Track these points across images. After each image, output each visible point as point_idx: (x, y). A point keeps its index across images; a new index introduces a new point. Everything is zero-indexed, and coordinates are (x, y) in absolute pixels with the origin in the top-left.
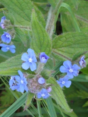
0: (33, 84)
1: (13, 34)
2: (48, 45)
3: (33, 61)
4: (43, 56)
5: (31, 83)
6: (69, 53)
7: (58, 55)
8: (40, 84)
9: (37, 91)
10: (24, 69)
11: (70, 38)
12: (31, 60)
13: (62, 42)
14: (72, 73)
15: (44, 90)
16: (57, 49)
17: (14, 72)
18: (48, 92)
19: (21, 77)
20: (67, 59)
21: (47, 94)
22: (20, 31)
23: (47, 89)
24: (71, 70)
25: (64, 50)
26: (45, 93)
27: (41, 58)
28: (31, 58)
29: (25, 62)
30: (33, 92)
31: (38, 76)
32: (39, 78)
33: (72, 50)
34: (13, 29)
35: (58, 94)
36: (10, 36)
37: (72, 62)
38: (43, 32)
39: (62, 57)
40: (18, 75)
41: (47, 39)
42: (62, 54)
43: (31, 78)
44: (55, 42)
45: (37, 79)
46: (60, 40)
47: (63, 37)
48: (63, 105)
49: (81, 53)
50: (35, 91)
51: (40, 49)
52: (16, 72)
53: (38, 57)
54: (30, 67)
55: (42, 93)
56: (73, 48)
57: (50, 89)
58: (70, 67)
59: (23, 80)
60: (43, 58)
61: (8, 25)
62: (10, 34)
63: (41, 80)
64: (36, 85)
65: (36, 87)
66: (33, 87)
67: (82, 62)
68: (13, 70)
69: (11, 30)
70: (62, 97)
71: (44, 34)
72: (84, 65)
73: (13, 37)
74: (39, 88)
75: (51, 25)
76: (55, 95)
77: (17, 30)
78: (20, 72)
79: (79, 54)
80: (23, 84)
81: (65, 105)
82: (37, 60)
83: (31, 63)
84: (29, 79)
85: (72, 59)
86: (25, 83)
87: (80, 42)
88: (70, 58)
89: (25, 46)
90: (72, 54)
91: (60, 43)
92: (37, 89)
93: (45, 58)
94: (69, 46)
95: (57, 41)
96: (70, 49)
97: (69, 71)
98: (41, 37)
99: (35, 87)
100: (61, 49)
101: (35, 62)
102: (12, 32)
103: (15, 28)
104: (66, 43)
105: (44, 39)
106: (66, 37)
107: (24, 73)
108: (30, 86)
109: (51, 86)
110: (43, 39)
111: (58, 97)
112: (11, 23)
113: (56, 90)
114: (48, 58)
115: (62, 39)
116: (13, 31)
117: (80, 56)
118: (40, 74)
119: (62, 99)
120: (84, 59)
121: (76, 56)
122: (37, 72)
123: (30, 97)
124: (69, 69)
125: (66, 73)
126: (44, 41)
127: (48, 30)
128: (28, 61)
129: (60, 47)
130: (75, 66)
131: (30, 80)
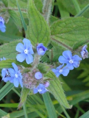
0: (28, 79)
1: (7, 18)
2: (46, 34)
3: (29, 53)
4: (41, 47)
5: (27, 78)
6: (68, 40)
7: (57, 42)
8: (37, 79)
9: (33, 87)
10: (18, 61)
11: (71, 23)
12: (26, 51)
13: (62, 28)
14: (72, 64)
15: (41, 85)
16: (56, 35)
17: (7, 64)
18: (46, 87)
19: (15, 70)
20: (66, 48)
21: (45, 89)
22: (14, 15)
23: (44, 84)
24: (71, 61)
25: (63, 37)
26: (42, 88)
27: (39, 49)
28: (27, 49)
29: (20, 53)
30: (29, 88)
31: (35, 69)
32: (36, 72)
33: (72, 37)
34: (6, 12)
35: (56, 88)
36: (4, 19)
37: (72, 51)
38: (40, 19)
39: (61, 45)
40: (11, 68)
41: (45, 28)
42: (61, 42)
43: (27, 72)
44: (53, 28)
45: (34, 73)
46: (59, 26)
47: (63, 22)
48: (62, 101)
49: (82, 42)
50: (31, 87)
51: (37, 38)
52: (10, 64)
53: (35, 48)
54: (25, 59)
55: (39, 88)
56: (73, 34)
57: (48, 84)
58: (70, 58)
59: (18, 73)
60: (40, 49)
61: (1, 7)
62: (3, 18)
63: (38, 75)
64: (32, 80)
65: (33, 82)
66: (28, 83)
67: (84, 52)
68: (7, 62)
69: (5, 13)
70: (61, 91)
71: (42, 21)
72: (86, 55)
73: (6, 21)
74: (36, 83)
75: (48, 5)
76: (53, 90)
77: (11, 13)
78: (14, 65)
79: (80, 43)
80: (17, 78)
81: (64, 101)
82: (34, 52)
83: (27, 55)
84: (25, 73)
85: (72, 48)
86: (19, 77)
87: (82, 28)
88: (70, 47)
89: (19, 31)
90: (72, 41)
91: (59, 29)
92: (33, 85)
93: (43, 50)
94: (69, 32)
95: (56, 27)
96: (70, 35)
97: (69, 62)
98: (39, 25)
99: (31, 82)
100: (60, 35)
101: (32, 54)
102: (5, 15)
103: (9, 11)
104: (66, 29)
105: (42, 27)
106: (66, 22)
107: (19, 66)
108: (25, 81)
109: (48, 80)
110: (40, 27)
111: (56, 92)
112: (4, 5)
113: (55, 84)
114: (46, 49)
115: (61, 25)
116: (7, 15)
117: (81, 45)
118: (37, 68)
119: (61, 94)
120: (85, 49)
121: (77, 45)
122: (33, 64)
123: (25, 93)
124: (69, 59)
125: (65, 64)
126: (41, 29)
127: (45, 11)
128: (24, 52)
129: (58, 34)
130: (76, 56)
131: (25, 75)
